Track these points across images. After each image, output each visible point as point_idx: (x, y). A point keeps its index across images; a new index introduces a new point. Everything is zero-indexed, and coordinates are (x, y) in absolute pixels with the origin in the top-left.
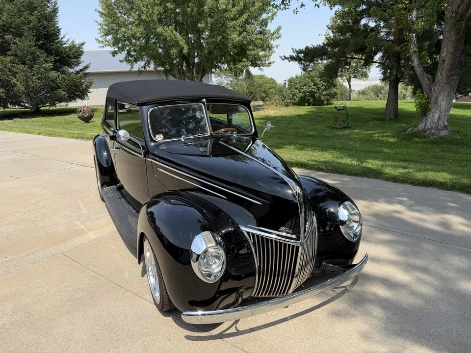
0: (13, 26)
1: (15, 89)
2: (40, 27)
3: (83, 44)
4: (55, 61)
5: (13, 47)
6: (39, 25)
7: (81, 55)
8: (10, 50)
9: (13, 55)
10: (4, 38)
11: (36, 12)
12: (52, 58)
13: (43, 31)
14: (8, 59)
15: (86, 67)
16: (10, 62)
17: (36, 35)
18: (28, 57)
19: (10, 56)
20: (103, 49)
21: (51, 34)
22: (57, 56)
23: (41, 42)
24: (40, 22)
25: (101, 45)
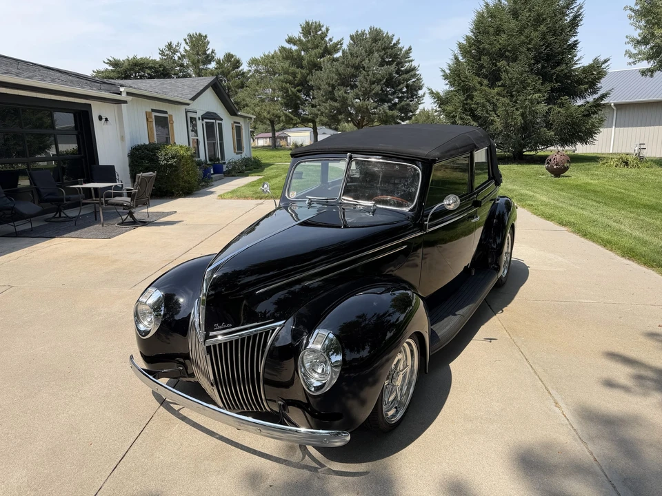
0: (509, 49)
1: (491, 127)
2: (544, 45)
3: (605, 61)
4: (553, 90)
5: (503, 75)
6: (542, 43)
7: (600, 78)
8: (500, 79)
9: (503, 85)
10: (496, 66)
11: (542, 26)
12: (548, 86)
13: (545, 50)
14: (497, 90)
15: (603, 96)
16: (498, 94)
17: (535, 57)
18: (516, 86)
19: (499, 86)
20: (633, 67)
21: (556, 53)
22: (557, 82)
23: (540, 66)
24: (542, 39)
25: (632, 60)
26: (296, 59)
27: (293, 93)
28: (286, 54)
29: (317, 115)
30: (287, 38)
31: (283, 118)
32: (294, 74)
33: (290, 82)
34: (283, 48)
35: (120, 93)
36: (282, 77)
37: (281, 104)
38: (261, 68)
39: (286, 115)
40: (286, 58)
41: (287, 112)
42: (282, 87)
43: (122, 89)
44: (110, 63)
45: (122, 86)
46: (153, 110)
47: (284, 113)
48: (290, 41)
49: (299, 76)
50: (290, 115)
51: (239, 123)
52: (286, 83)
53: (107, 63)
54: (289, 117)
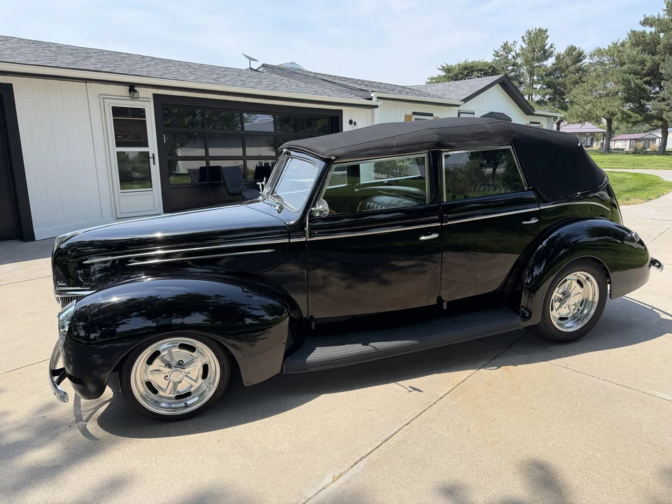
26: (649, 44)
27: (637, 85)
28: (638, 40)
29: (662, 110)
30: (642, 19)
31: (619, 115)
32: (643, 63)
33: (636, 73)
34: (634, 32)
35: (371, 99)
36: (625, 67)
37: (621, 99)
38: (605, 59)
39: (623, 113)
40: (636, 44)
41: (626, 109)
42: (623, 80)
43: (372, 95)
44: (443, 69)
45: (373, 92)
46: (414, 113)
47: (620, 110)
48: (646, 22)
49: (648, 64)
50: (630, 112)
51: (539, 123)
52: (630, 73)
53: (441, 70)
54: (626, 114)
